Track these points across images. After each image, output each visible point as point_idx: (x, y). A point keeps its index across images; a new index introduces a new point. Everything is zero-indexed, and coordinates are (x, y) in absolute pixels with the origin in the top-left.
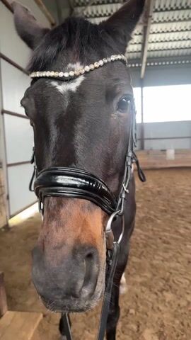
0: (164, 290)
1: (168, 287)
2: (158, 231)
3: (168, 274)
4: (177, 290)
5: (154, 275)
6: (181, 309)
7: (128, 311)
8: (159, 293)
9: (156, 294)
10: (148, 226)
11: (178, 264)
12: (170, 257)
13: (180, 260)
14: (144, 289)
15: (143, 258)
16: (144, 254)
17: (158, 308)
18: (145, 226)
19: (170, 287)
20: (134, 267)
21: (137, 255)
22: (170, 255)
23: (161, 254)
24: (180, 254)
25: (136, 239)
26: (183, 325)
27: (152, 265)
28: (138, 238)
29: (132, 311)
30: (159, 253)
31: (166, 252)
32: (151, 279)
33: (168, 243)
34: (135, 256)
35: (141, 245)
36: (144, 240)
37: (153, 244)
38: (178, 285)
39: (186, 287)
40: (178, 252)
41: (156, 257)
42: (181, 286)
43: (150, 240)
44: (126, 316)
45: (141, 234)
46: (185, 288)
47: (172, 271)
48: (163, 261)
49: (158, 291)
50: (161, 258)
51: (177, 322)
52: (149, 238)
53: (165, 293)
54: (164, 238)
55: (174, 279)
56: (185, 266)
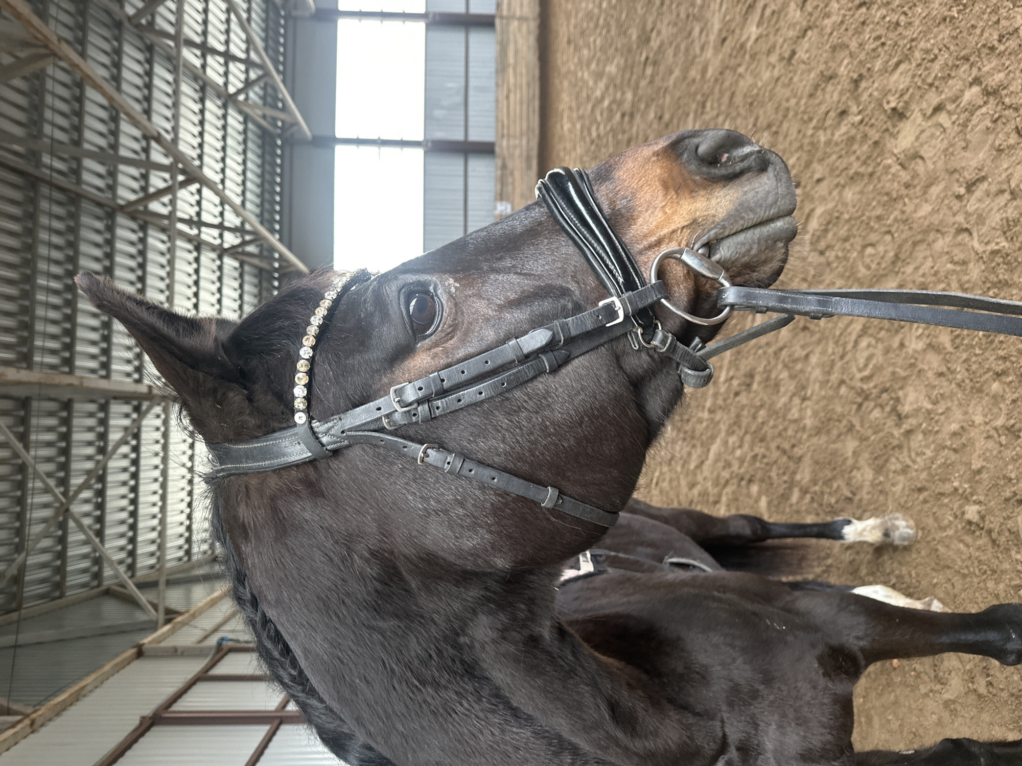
0: (894, 409)
1: (885, 396)
2: (716, 395)
3: (843, 390)
4: (893, 373)
5: (851, 428)
6: (952, 372)
7: (970, 523)
8: (906, 426)
9: (909, 433)
10: (700, 421)
11: (814, 359)
12: (792, 377)
13: (800, 353)
14: (894, 465)
15: (798, 451)
16: (786, 446)
17: (955, 434)
18: (700, 428)
19: (885, 390)
20: (828, 482)
21: (792, 466)
22: (785, 375)
23: (784, 400)
24: (781, 349)
25: (742, 461)
26: (1004, 373)
27: (818, 431)
28: (738, 453)
29: (972, 512)
30: (780, 405)
31: (777, 385)
32: (863, 439)
33: (751, 375)
34: (794, 473)
35: (759, 450)
36: (742, 440)
37: (754, 417)
38: (878, 369)
39: (880, 346)
40: (776, 354)
41: (794, 414)
42: (879, 359)
43: (745, 422)
44: (990, 532)
45: (726, 443)
46: (887, 351)
47: (835, 377)
48: (804, 399)
49: (898, 425)
50: (797, 401)
51: (995, 386)
52: (737, 422)
53: (906, 408)
54: (735, 383)
55: (859, 376)
56: (819, 342)
